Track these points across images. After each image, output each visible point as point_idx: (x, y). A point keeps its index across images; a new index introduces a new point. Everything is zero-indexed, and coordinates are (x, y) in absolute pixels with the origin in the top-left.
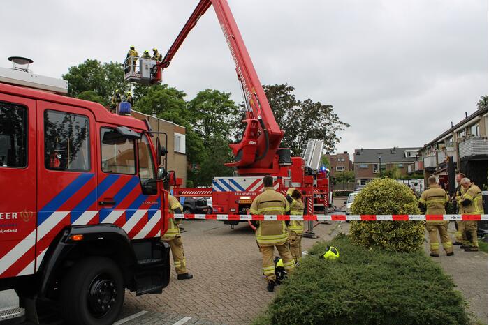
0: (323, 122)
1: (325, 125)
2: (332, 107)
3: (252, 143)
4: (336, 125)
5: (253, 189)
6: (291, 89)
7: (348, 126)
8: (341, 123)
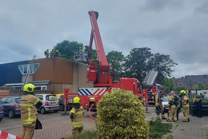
0: (165, 63)
1: (166, 64)
2: (169, 56)
3: (92, 71)
4: (171, 64)
5: (96, 94)
6: (149, 49)
7: (177, 64)
8: (173, 63)
